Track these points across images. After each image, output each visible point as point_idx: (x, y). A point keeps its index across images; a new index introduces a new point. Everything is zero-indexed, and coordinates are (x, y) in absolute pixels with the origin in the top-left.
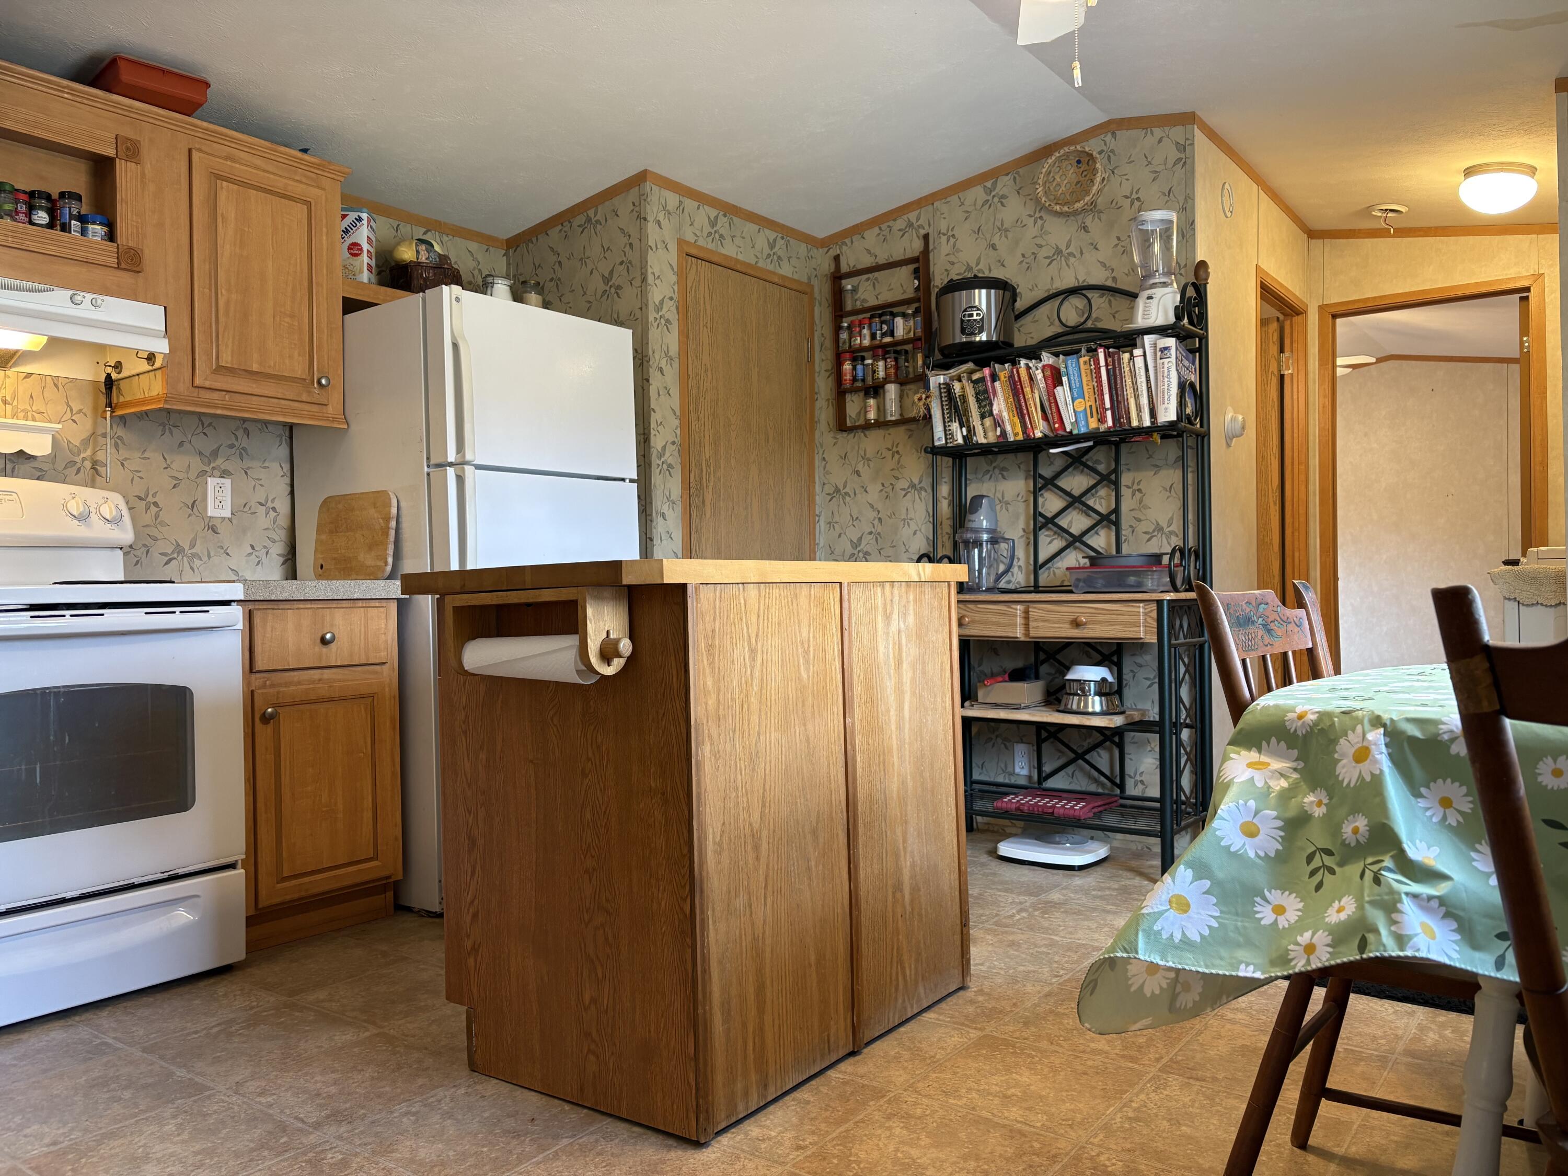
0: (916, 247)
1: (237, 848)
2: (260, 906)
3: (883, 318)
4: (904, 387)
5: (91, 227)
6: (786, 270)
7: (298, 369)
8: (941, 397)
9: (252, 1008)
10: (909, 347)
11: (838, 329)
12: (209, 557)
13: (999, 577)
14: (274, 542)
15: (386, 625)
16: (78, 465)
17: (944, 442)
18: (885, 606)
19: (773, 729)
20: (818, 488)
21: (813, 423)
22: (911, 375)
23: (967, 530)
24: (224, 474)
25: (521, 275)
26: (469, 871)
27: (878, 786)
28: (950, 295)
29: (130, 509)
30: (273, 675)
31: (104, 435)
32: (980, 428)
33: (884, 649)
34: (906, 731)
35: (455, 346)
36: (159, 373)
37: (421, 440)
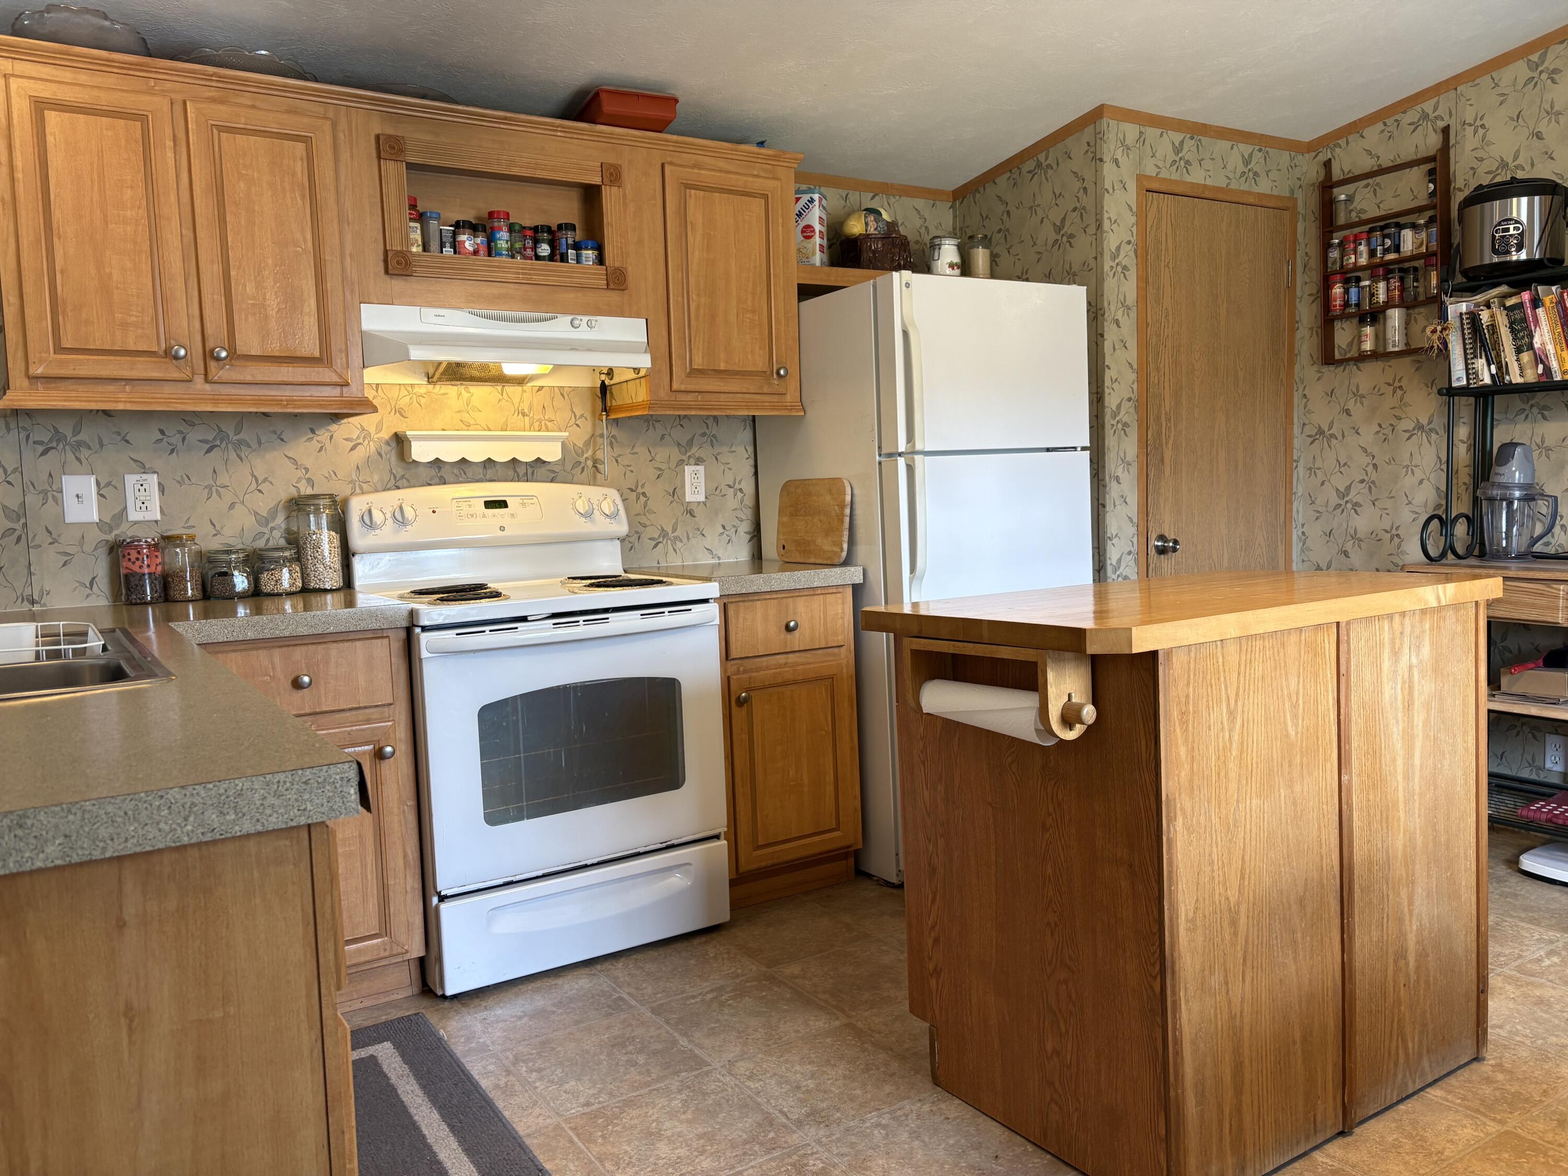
0: (1430, 142)
1: (719, 821)
2: (741, 870)
3: (1386, 231)
4: (1412, 311)
5: (584, 252)
6: (1264, 186)
7: (758, 362)
8: (1463, 329)
9: (737, 976)
10: (1419, 263)
11: (1326, 246)
12: (688, 538)
13: (1535, 541)
14: (741, 521)
15: (843, 609)
16: (582, 465)
17: (1464, 382)
18: (1393, 641)
19: (1254, 795)
20: (1296, 430)
21: (1292, 356)
22: (1422, 298)
23: (1493, 484)
24: (699, 461)
25: (968, 227)
26: (930, 896)
27: (1380, 846)
28: (1479, 206)
29: (623, 500)
30: (746, 662)
31: (602, 436)
32: (1516, 364)
33: (1391, 692)
34: (1417, 780)
35: (905, 334)
36: (643, 380)
37: (873, 430)
